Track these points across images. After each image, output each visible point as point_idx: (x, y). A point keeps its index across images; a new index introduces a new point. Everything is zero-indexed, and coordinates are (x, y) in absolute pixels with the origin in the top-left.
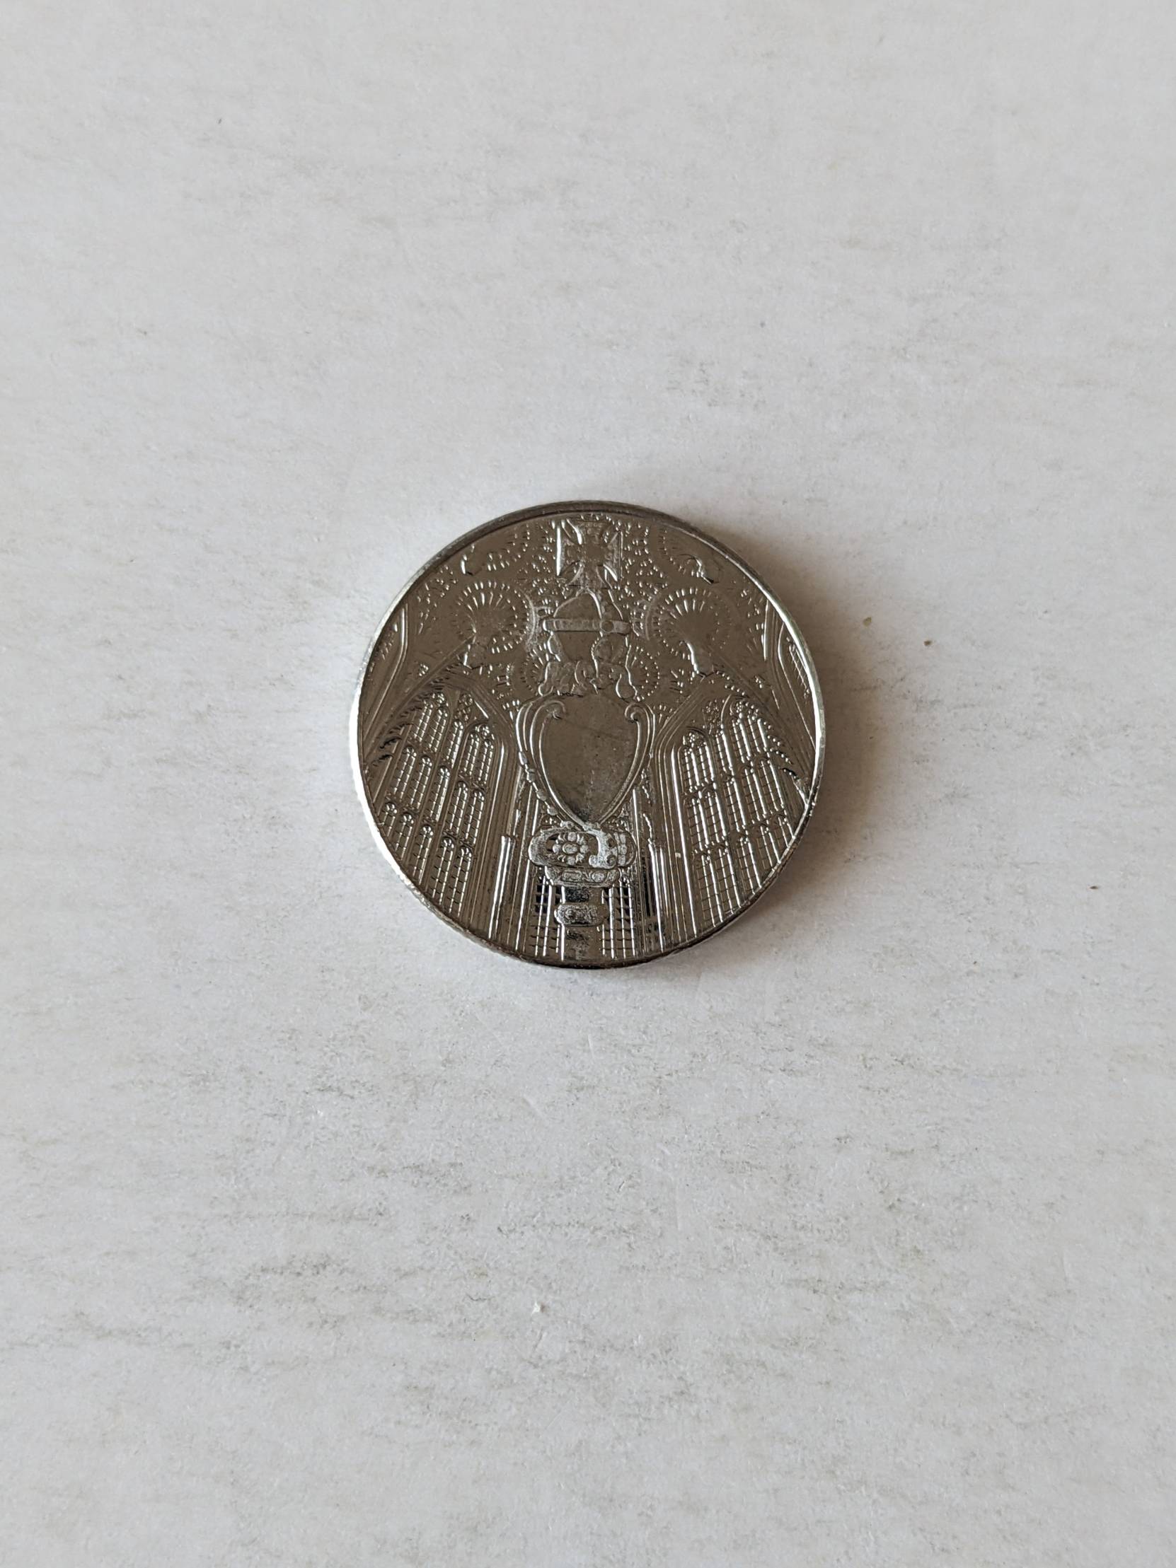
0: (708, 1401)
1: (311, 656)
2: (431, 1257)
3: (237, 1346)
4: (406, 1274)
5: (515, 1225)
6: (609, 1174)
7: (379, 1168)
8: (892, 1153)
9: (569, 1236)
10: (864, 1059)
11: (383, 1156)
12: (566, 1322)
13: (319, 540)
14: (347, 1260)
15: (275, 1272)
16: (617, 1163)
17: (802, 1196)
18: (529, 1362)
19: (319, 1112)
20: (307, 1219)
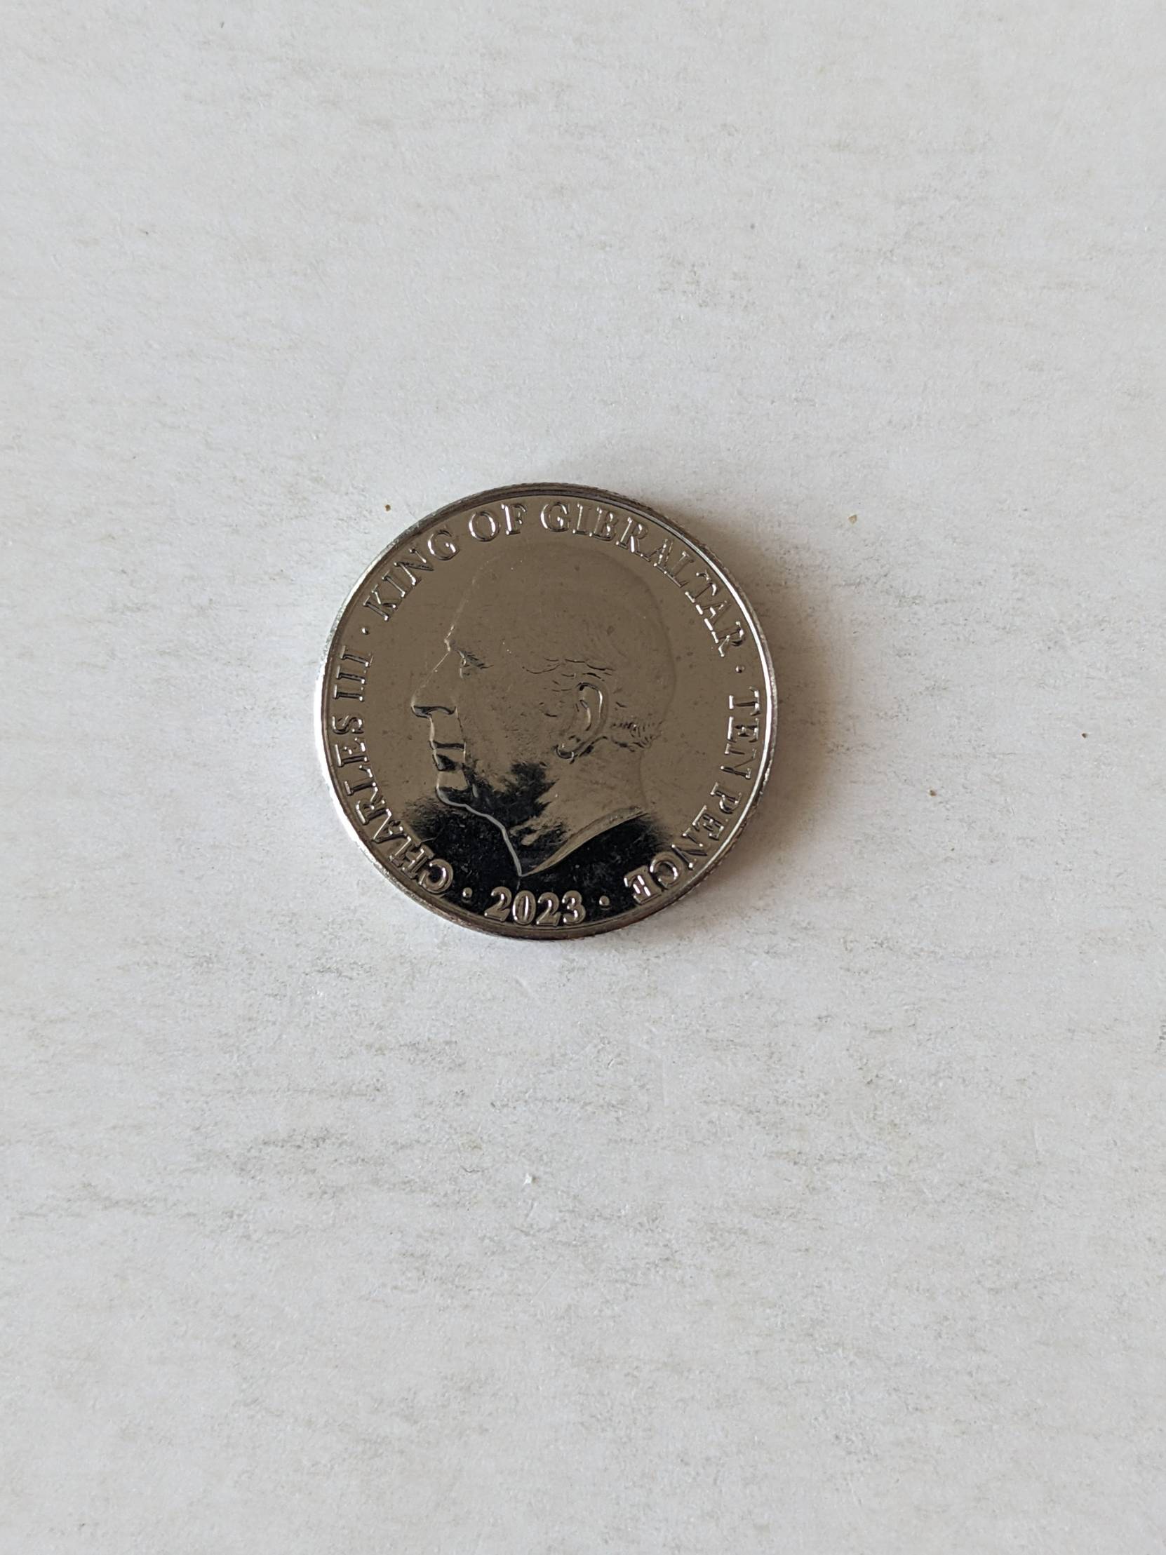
0: (692, 1267)
1: (311, 552)
2: (427, 1130)
3: (240, 1216)
4: (403, 1147)
5: (508, 1100)
6: (599, 1052)
7: (377, 1046)
8: (871, 1032)
9: (560, 1111)
10: (845, 942)
11: (381, 1034)
12: (556, 1193)
13: (317, 437)
14: (346, 1134)
15: (277, 1146)
16: (606, 1042)
17: (783, 1072)
18: (522, 1231)
19: (318, 993)
20: (307, 1094)
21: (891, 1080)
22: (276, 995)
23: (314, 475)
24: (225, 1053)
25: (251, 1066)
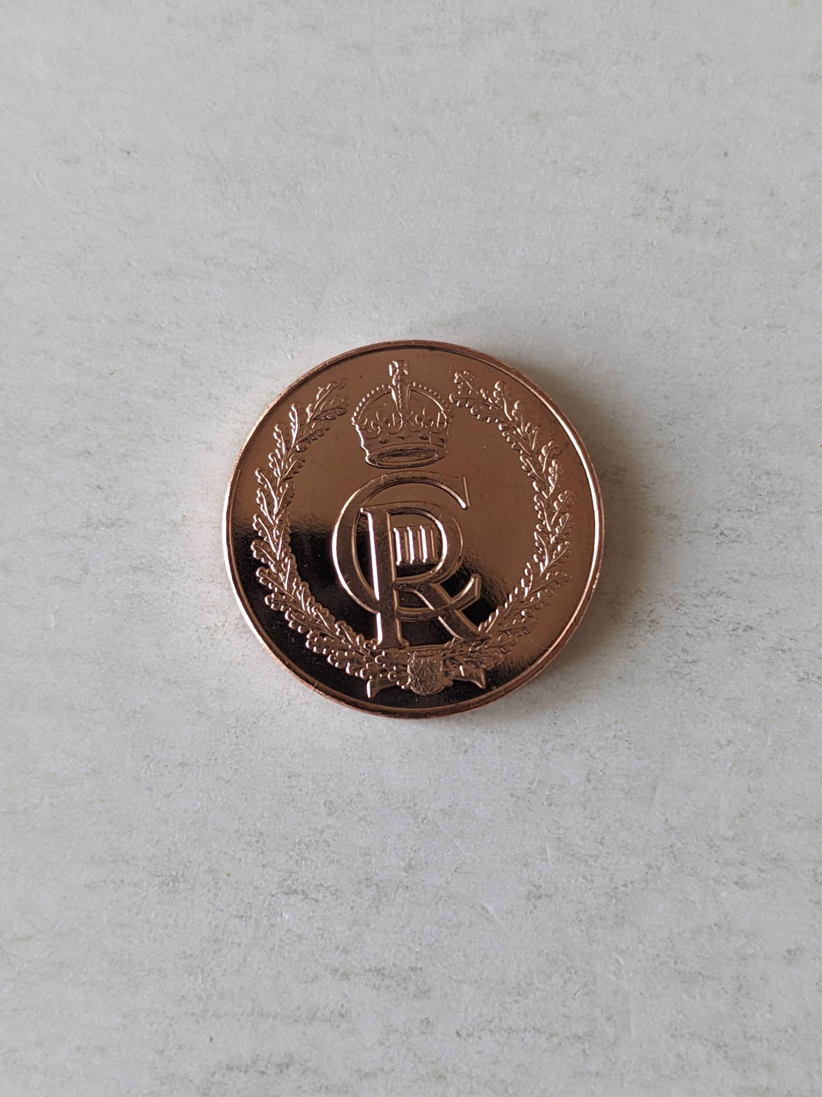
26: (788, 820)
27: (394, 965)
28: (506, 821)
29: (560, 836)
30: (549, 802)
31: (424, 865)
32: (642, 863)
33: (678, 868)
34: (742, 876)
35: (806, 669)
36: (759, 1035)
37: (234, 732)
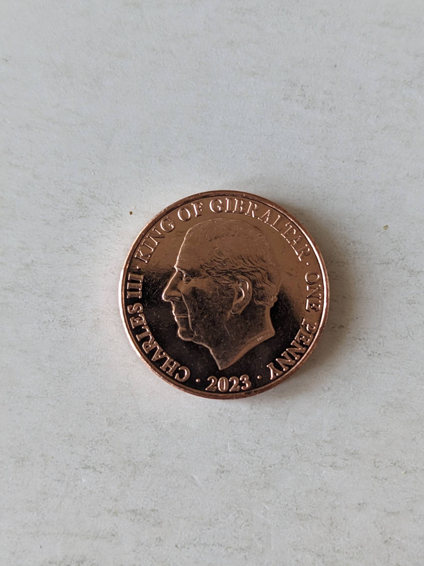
21: (398, 541)
22: (59, 480)
23: (92, 194)
24: (30, 512)
25: (44, 519)
26: (360, 432)
27: (142, 508)
28: (206, 431)
29: (236, 439)
30: (230, 421)
31: (160, 454)
32: (280, 454)
33: (300, 457)
34: (335, 462)
35: (372, 349)
36: (342, 550)
37: (57, 379)
